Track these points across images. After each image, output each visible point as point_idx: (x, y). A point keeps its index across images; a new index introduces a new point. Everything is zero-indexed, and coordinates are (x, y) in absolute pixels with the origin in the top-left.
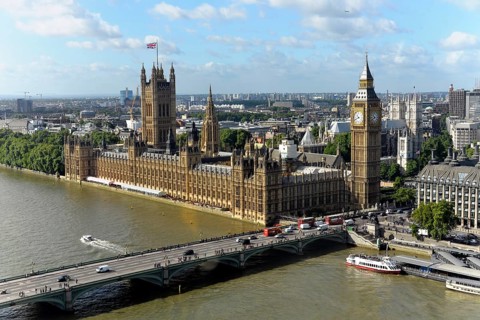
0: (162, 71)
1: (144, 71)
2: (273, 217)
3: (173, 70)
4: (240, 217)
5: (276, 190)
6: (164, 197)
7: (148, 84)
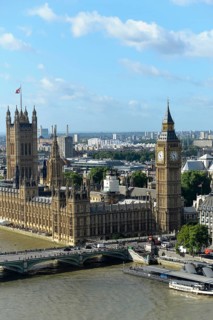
0: (26, 113)
1: (9, 113)
2: (82, 240)
3: (35, 113)
4: (57, 240)
5: (85, 218)
6: (7, 225)
7: (12, 125)
